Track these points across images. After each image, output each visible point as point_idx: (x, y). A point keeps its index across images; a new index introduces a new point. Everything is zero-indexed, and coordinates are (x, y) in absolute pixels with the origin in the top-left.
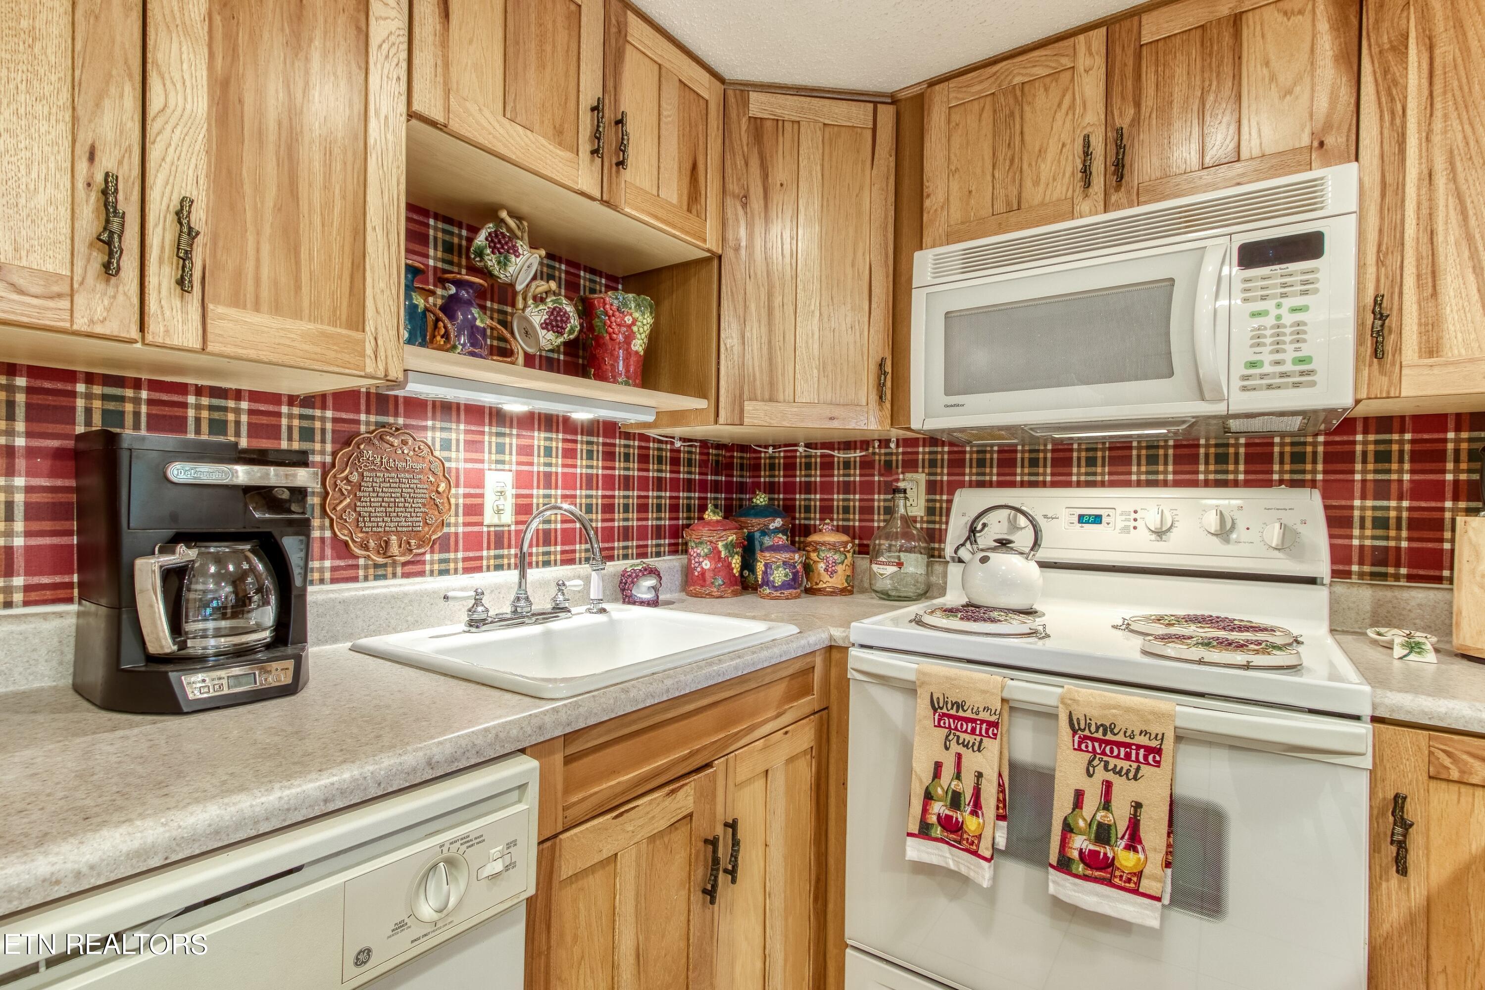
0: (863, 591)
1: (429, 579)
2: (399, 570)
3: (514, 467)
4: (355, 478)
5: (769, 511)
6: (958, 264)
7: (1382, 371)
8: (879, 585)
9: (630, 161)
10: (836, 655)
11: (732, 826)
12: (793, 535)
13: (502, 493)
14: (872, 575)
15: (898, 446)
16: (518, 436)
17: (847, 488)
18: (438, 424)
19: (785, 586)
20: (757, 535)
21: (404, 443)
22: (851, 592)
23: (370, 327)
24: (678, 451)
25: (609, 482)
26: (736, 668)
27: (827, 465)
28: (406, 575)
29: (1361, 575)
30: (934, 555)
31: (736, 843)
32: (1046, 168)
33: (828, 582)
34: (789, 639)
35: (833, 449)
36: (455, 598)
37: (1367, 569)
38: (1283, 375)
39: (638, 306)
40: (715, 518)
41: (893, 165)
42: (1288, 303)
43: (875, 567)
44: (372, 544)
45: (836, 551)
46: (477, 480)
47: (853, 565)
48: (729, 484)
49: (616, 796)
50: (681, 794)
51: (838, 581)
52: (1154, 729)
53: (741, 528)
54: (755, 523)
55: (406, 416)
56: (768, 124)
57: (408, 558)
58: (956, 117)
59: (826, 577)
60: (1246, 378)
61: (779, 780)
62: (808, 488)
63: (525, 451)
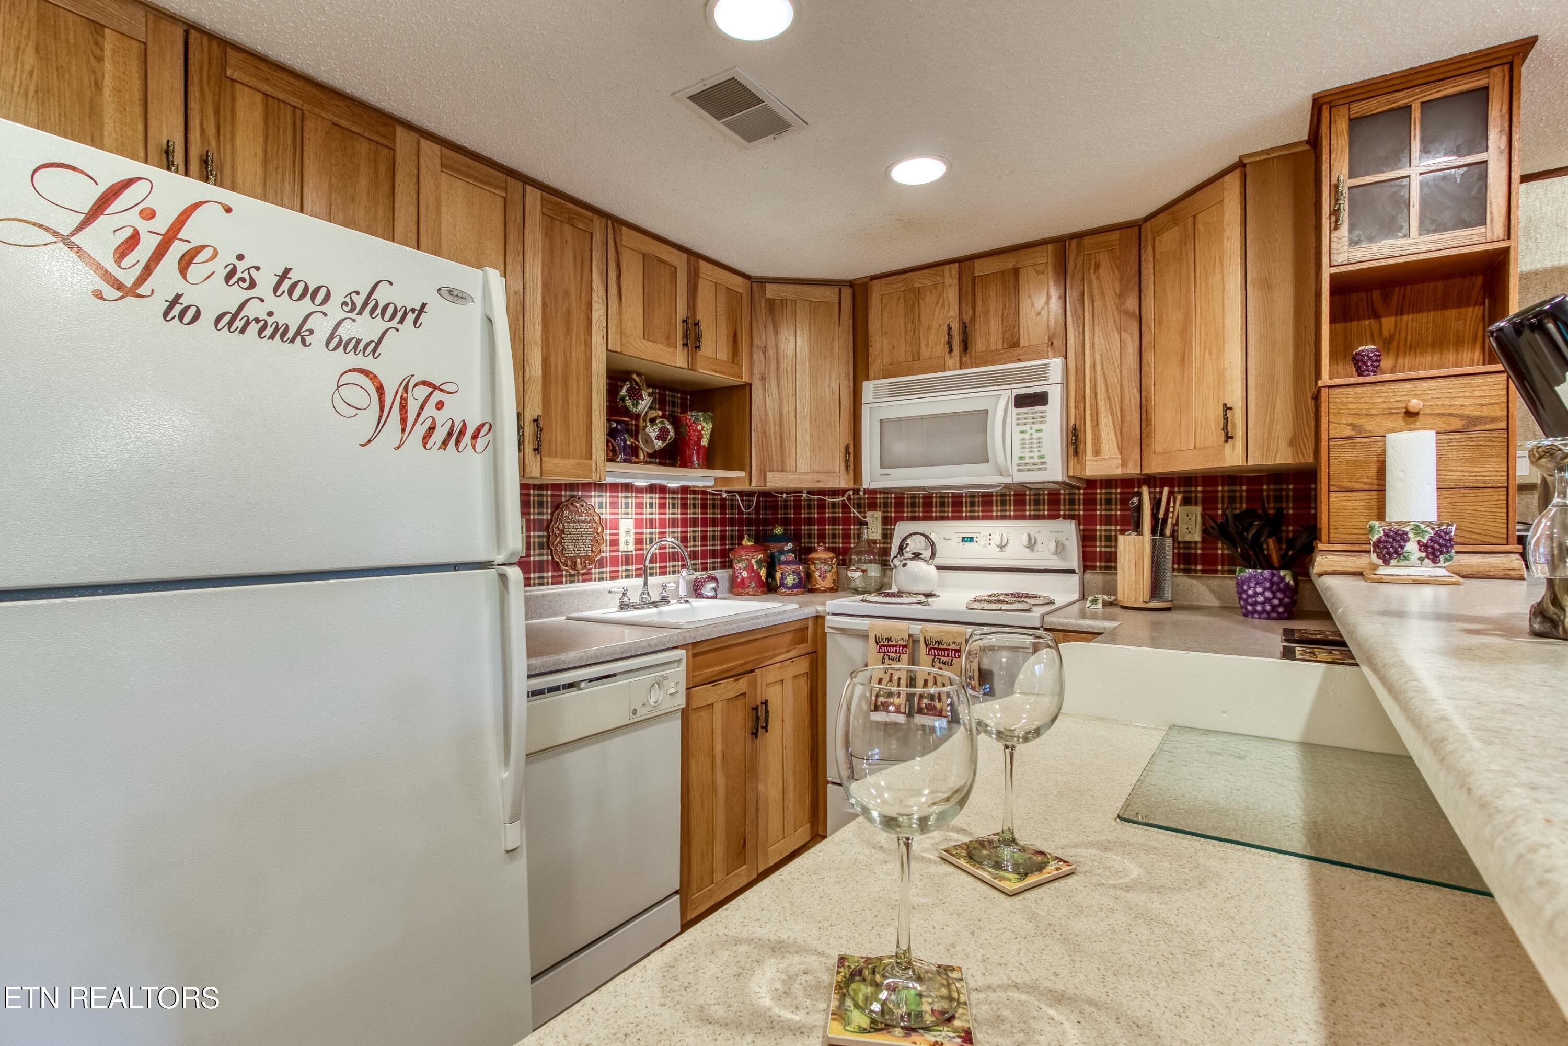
0: (844, 590)
1: (593, 583)
2: (580, 578)
3: (634, 516)
4: (561, 527)
5: (784, 538)
6: (886, 392)
7: (1078, 463)
8: (853, 585)
9: (703, 347)
10: (820, 621)
11: (765, 703)
12: (800, 555)
13: (628, 532)
14: (849, 580)
15: (864, 493)
16: (636, 497)
17: (834, 521)
18: (597, 494)
19: (794, 586)
20: (777, 554)
21: (582, 506)
22: (836, 591)
23: (594, 458)
24: (725, 499)
25: (684, 523)
26: (766, 622)
27: (822, 506)
28: (584, 581)
29: (1101, 568)
30: (885, 564)
31: (767, 712)
32: (932, 337)
33: (821, 584)
34: (793, 611)
35: (825, 496)
36: (615, 592)
37: (1103, 564)
38: (1034, 464)
39: (705, 420)
40: (750, 544)
41: (851, 324)
42: (1035, 427)
43: (849, 573)
44: (569, 563)
45: (826, 563)
46: (615, 525)
47: (838, 573)
48: (757, 519)
49: (712, 677)
50: (741, 681)
51: (827, 583)
52: (958, 641)
53: (766, 550)
54: (774, 547)
55: (582, 491)
56: (778, 302)
57: (584, 571)
58: (885, 301)
59: (820, 580)
60: (1019, 465)
61: (789, 685)
62: (810, 522)
63: (639, 506)
